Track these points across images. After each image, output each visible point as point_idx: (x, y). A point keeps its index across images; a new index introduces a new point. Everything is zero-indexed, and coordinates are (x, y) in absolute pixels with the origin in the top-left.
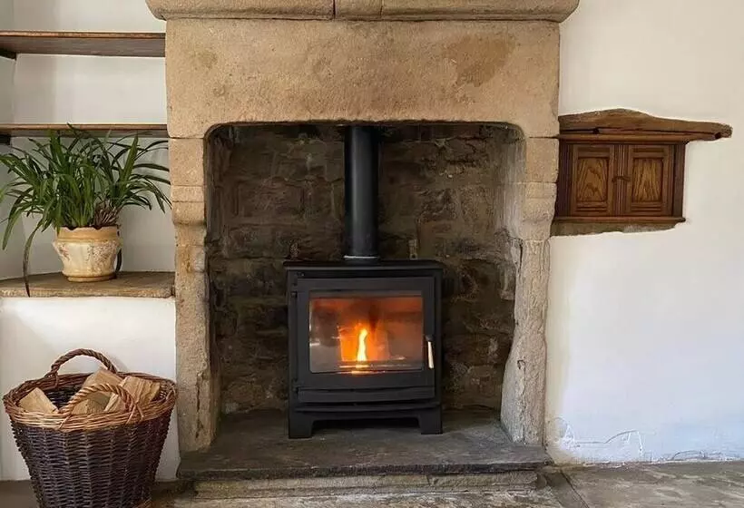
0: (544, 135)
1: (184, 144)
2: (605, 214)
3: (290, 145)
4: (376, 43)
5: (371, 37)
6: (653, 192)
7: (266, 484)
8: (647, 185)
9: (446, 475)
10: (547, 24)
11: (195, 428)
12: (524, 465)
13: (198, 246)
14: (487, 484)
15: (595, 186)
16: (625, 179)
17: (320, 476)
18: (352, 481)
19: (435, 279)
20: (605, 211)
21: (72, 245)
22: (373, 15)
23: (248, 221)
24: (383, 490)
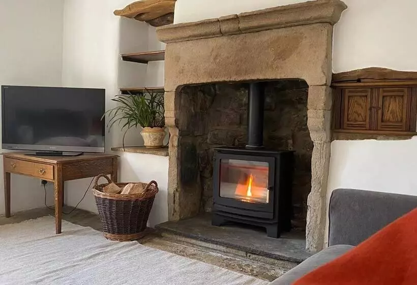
0: (318, 84)
1: (169, 93)
2: (364, 128)
3: (238, 93)
4: (239, 44)
5: (237, 41)
6: (397, 116)
7: (183, 239)
8: (392, 112)
9: (255, 254)
10: (321, 24)
11: (173, 212)
12: (290, 258)
13: (177, 136)
14: (274, 264)
15: (359, 112)
16: (378, 108)
17: (201, 240)
18: (215, 246)
19: (276, 159)
20: (365, 127)
21: (144, 133)
22: (237, 31)
23: (218, 128)
24: (228, 254)
